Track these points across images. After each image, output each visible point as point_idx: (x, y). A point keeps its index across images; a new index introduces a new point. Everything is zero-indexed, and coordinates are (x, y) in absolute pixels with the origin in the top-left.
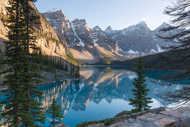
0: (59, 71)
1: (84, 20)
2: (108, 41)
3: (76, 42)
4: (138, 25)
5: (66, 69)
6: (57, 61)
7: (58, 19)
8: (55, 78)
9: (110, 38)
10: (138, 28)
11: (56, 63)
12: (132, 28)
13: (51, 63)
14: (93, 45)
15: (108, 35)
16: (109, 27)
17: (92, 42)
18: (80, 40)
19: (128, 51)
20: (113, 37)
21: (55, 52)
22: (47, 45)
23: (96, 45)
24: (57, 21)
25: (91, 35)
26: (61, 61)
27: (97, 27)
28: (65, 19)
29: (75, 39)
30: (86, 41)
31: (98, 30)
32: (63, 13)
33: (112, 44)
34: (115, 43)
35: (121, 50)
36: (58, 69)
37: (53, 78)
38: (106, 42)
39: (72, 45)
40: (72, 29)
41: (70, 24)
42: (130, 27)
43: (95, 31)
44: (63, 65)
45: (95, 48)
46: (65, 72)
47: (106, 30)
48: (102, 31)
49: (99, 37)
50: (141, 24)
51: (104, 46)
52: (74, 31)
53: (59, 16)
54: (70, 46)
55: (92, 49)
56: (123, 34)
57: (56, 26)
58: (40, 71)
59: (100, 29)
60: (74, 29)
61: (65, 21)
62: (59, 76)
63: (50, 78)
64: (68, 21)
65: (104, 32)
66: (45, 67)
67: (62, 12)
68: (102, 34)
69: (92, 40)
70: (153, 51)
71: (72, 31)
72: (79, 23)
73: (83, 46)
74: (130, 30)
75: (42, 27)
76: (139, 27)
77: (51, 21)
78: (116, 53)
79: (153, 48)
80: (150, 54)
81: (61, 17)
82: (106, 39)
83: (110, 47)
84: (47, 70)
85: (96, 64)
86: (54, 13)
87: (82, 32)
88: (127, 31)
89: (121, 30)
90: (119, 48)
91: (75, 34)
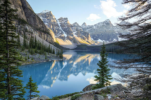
0: (48, 54)
1: (67, 18)
2: (83, 33)
3: (61, 33)
4: (104, 22)
5: (54, 53)
6: (47, 47)
7: (49, 18)
8: (46, 58)
9: (85, 31)
10: (104, 24)
11: (46, 48)
12: (100, 24)
13: (43, 48)
14: (73, 35)
15: (83, 29)
16: (84, 23)
17: (72, 34)
18: (64, 32)
19: (97, 40)
20: (87, 30)
21: (46, 40)
22: (40, 36)
23: (75, 36)
24: (48, 19)
25: (71, 29)
26: (50, 47)
27: (76, 23)
28: (53, 18)
29: (60, 32)
30: (68, 33)
31: (76, 25)
32: (52, 14)
33: (86, 35)
34: (88, 34)
35: (92, 39)
36: (47, 52)
37: (44, 59)
38: (82, 34)
39: (58, 36)
40: (58, 25)
41: (57, 21)
42: (99, 23)
43: (74, 26)
44: (51, 50)
45: (74, 38)
46: (53, 55)
47: (82, 25)
48: (79, 26)
49: (77, 30)
50: (106, 22)
51: (81, 36)
52: (60, 26)
53: (49, 15)
54: (57, 37)
55: (72, 39)
56: (94, 28)
57: (47, 22)
58: (35, 54)
59: (78, 24)
60: (59, 25)
61: (53, 19)
62: (48, 57)
63: (42, 59)
64: (56, 19)
65: (80, 27)
66: (39, 51)
67: (51, 12)
68: (79, 28)
69: (72, 33)
70: (115, 40)
71: (58, 26)
72: (63, 21)
73: (66, 37)
74: (99, 26)
75: (37, 23)
76: (106, 23)
77: (43, 19)
78: (89, 41)
79: (115, 38)
80: (113, 42)
81: (50, 16)
82: (82, 32)
83: (85, 37)
84: (40, 53)
85: (75, 49)
86: (45, 13)
87: (65, 26)
88: (97, 26)
89: (92, 26)
90: (91, 38)
91: (60, 28)
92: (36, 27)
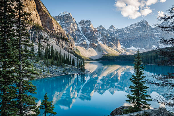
0: (67, 66)
1: (90, 21)
2: (111, 39)
3: (82, 40)
4: (139, 23)
5: (73, 64)
6: (66, 57)
7: (67, 21)
8: (64, 71)
9: (112, 36)
10: (139, 26)
11: (65, 59)
12: (133, 26)
13: (60, 59)
14: (97, 42)
15: (111, 34)
16: (112, 27)
17: (96, 40)
18: (86, 38)
19: (130, 47)
20: (115, 35)
21: (65, 49)
22: (58, 43)
23: (100, 42)
24: (67, 23)
25: (95, 34)
26: (69, 57)
27: (101, 26)
28: (73, 21)
29: (81, 38)
30: (91, 40)
31: (101, 29)
32: (71, 16)
33: (114, 41)
34: (117, 40)
35: (123, 46)
36: (66, 64)
37: (62, 72)
38: (109, 40)
39: (79, 43)
40: (79, 29)
41: (77, 25)
42: (131, 25)
43: (99, 30)
44: (71, 61)
45: (99, 45)
46: (72, 67)
47: (109, 29)
48: (105, 30)
49: (102, 35)
50: (142, 23)
51: (107, 43)
52: (81, 31)
53: (68, 18)
54: (77, 44)
55: (96, 46)
56: (125, 32)
57: (65, 27)
58: (51, 66)
59: (103, 28)
60: (80, 29)
61: (73, 23)
62: (67, 70)
63: (60, 71)
64: (76, 22)
65: (107, 31)
66: (56, 62)
67: (71, 14)
68: (105, 33)
69: (96, 38)
70: (155, 47)
71: (79, 31)
72: (84, 24)
73: (88, 44)
74: (132, 28)
75: (54, 29)
76: (141, 25)
77: (61, 23)
78: (118, 49)
79: (154, 45)
80: (151, 50)
81: (70, 19)
82: (109, 37)
83: (112, 44)
84: (57, 65)
85: (100, 59)
86: (64, 16)
87: (87, 31)
88: (128, 30)
89: (122, 29)
90: (121, 45)
91: (82, 34)
92: (52, 32)
